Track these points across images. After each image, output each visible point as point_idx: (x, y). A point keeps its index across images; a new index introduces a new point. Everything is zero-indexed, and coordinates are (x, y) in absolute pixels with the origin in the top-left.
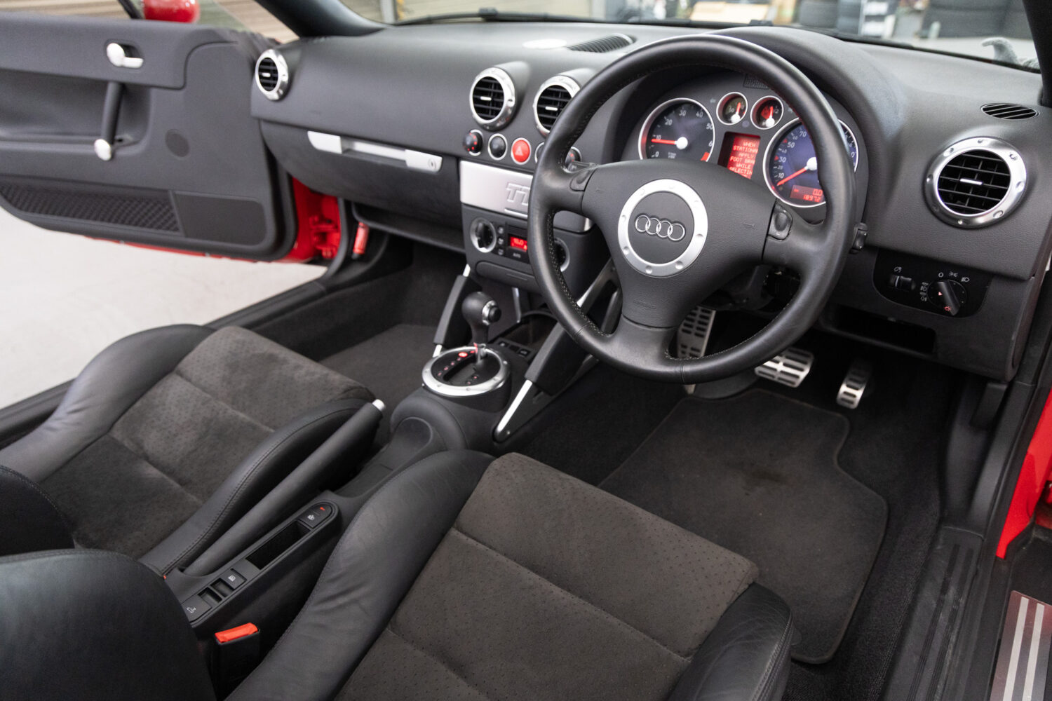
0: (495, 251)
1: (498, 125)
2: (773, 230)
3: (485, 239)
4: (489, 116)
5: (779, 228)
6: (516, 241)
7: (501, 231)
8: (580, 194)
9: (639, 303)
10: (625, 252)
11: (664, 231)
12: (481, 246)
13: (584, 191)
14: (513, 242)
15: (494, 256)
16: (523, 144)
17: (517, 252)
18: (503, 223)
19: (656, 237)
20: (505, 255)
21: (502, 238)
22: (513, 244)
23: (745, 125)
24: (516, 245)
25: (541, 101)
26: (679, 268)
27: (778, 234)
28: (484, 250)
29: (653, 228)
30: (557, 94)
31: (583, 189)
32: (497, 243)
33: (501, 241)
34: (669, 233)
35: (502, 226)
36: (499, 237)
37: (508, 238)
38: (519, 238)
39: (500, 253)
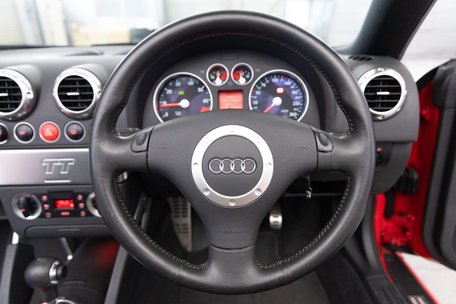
0: (42, 216)
1: (20, 115)
2: (321, 146)
3: (29, 208)
4: (9, 109)
5: (325, 144)
6: (61, 202)
7: (45, 198)
8: (144, 154)
9: (227, 232)
10: (206, 194)
11: (238, 168)
12: (26, 214)
13: (147, 150)
14: (58, 204)
15: (43, 220)
16: (51, 126)
17: (64, 211)
18: (46, 192)
19: (232, 174)
20: (53, 216)
21: (46, 203)
22: (58, 206)
23: (230, 84)
24: (61, 205)
25: (60, 90)
26: (258, 194)
27: (326, 148)
28: (31, 218)
29: (227, 168)
30: (74, 82)
31: (146, 149)
32: (43, 209)
33: (46, 206)
34: (243, 168)
35: (44, 194)
36: (43, 203)
37: (53, 202)
38: (64, 200)
39: (48, 216)
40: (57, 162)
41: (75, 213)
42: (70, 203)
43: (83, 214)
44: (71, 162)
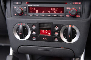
0: (30, 39)
6: (43, 31)
20: (37, 40)
21: (34, 31)
32: (31, 34)
33: (34, 33)
35: (34, 25)
36: (32, 30)
37: (38, 30)
38: (45, 29)
39: (34, 39)
41: (51, 39)
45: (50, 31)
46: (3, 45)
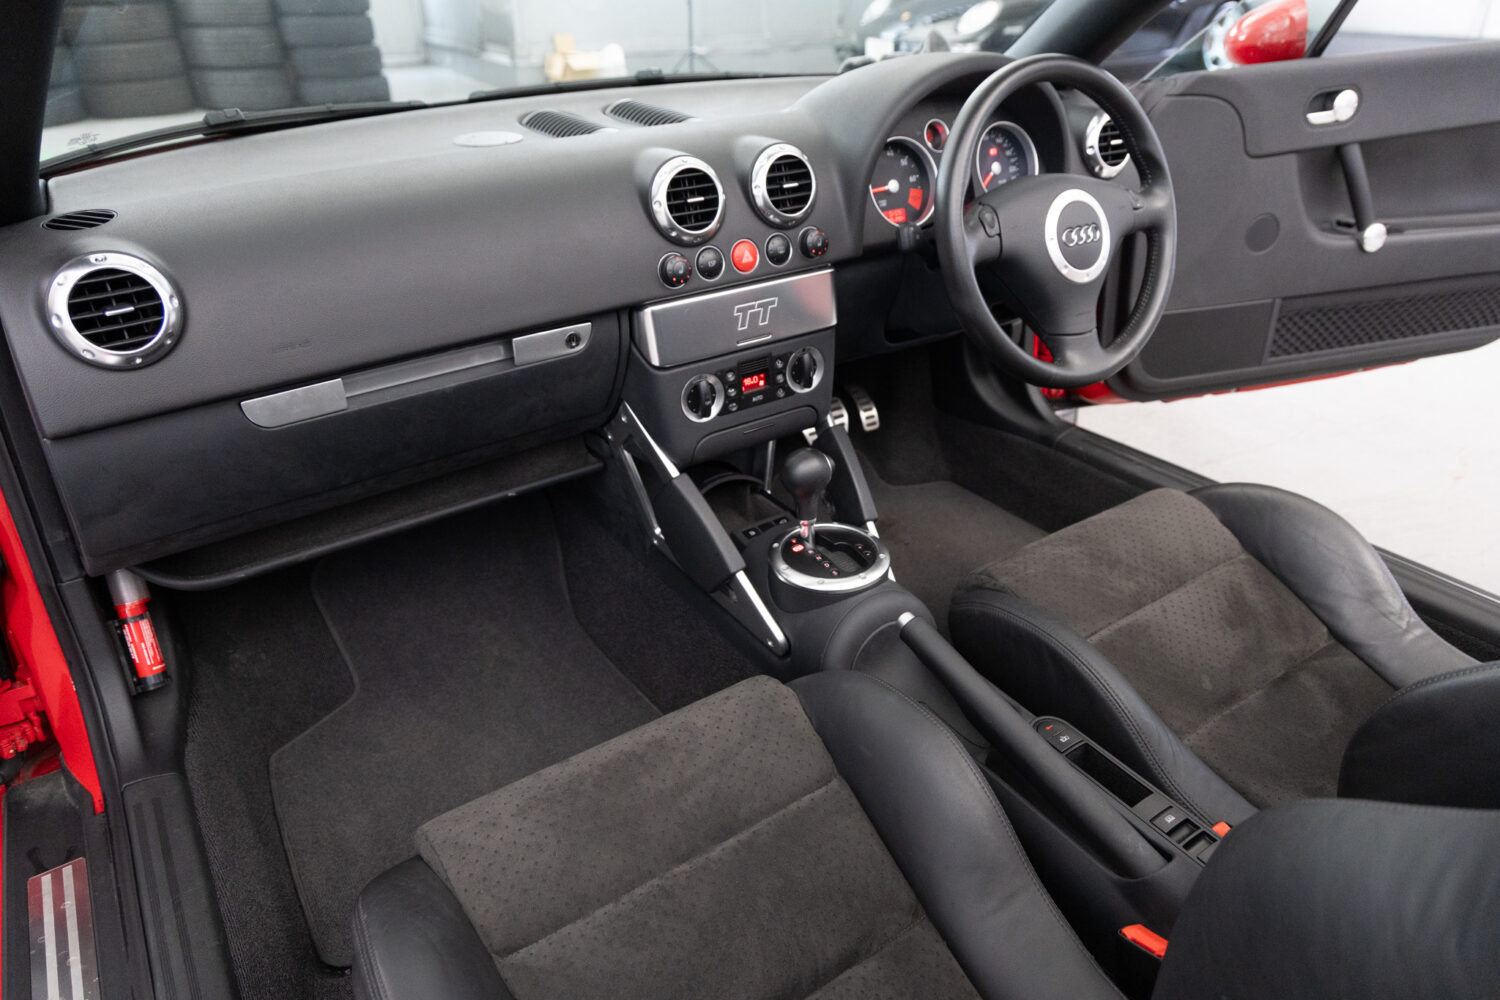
0: (724, 411)
4: (695, 223)
7: (730, 377)
8: (997, 238)
9: (1077, 315)
12: (700, 415)
13: (1000, 235)
14: (744, 384)
16: (747, 245)
17: (753, 395)
18: (734, 364)
20: (739, 408)
21: (732, 387)
22: (746, 388)
25: (769, 181)
26: (1102, 266)
28: (706, 419)
30: (785, 167)
31: (998, 231)
32: (727, 397)
33: (732, 392)
35: (730, 371)
39: (734, 409)
40: (752, 307)
41: (769, 395)
42: (760, 379)
43: (781, 393)
44: (773, 303)
45: (762, 376)
46: (511, 493)
